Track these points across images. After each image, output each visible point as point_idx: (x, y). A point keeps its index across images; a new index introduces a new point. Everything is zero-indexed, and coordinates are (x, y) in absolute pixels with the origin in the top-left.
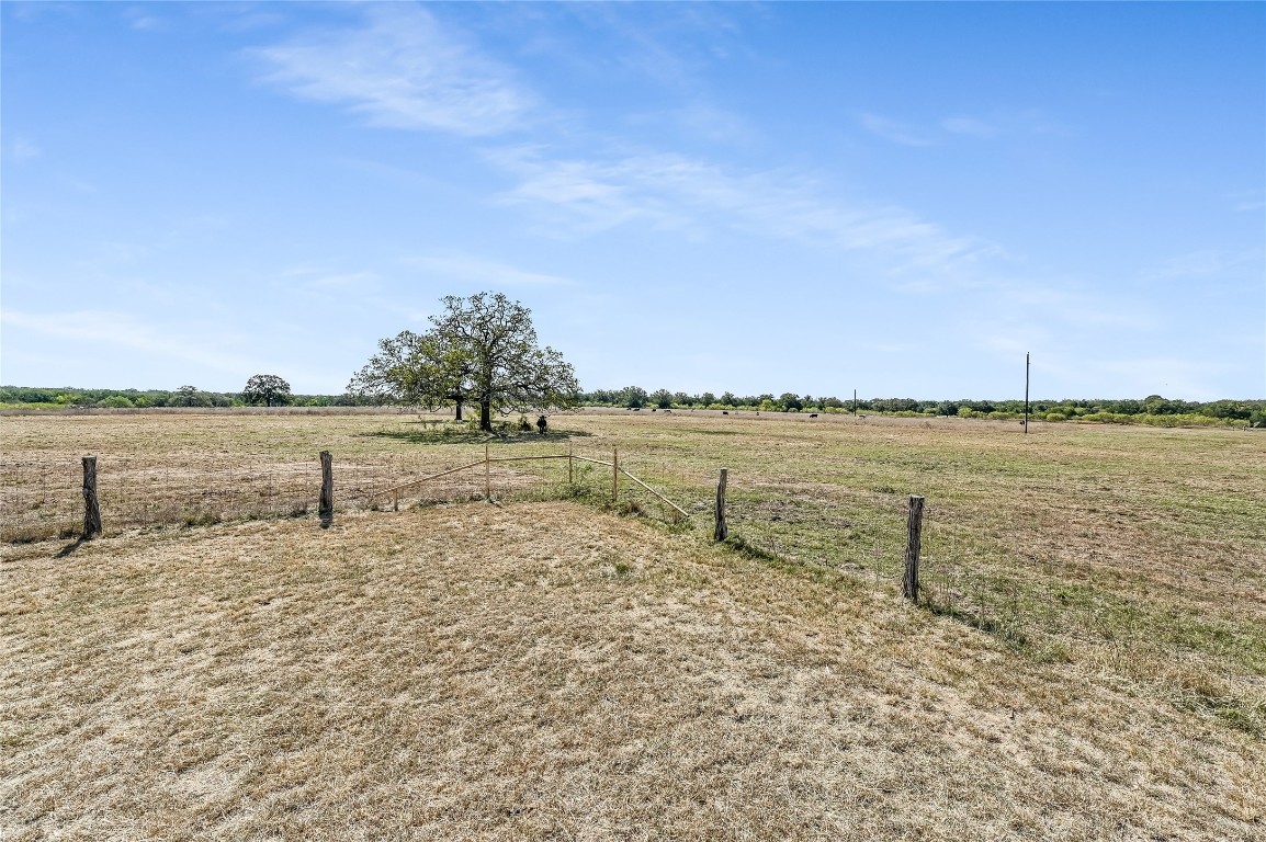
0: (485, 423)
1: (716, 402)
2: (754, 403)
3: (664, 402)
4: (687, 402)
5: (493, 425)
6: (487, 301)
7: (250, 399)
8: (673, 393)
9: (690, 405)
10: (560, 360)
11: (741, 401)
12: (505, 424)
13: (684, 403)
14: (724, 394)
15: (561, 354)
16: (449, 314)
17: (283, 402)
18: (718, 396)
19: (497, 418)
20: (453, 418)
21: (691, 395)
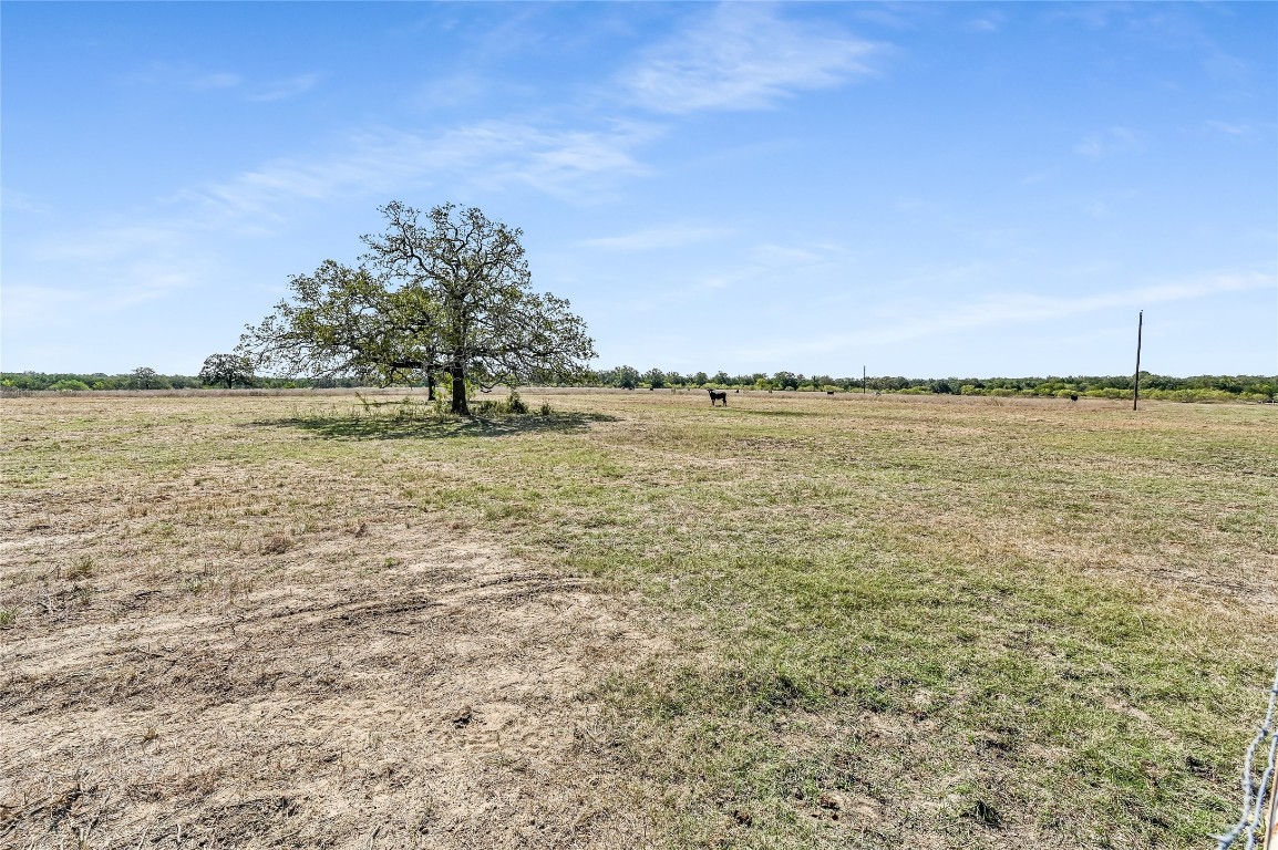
0: (459, 404)
1: (710, 382)
2: (749, 382)
3: (657, 382)
4: (679, 381)
5: (470, 407)
6: (454, 218)
7: (208, 381)
8: (665, 373)
9: (684, 384)
10: (566, 311)
11: (734, 380)
12: (488, 404)
13: (677, 383)
14: (717, 373)
15: (567, 302)
16: (396, 232)
17: (246, 383)
18: (710, 376)
19: (476, 396)
20: (425, 399)
21: (683, 374)
